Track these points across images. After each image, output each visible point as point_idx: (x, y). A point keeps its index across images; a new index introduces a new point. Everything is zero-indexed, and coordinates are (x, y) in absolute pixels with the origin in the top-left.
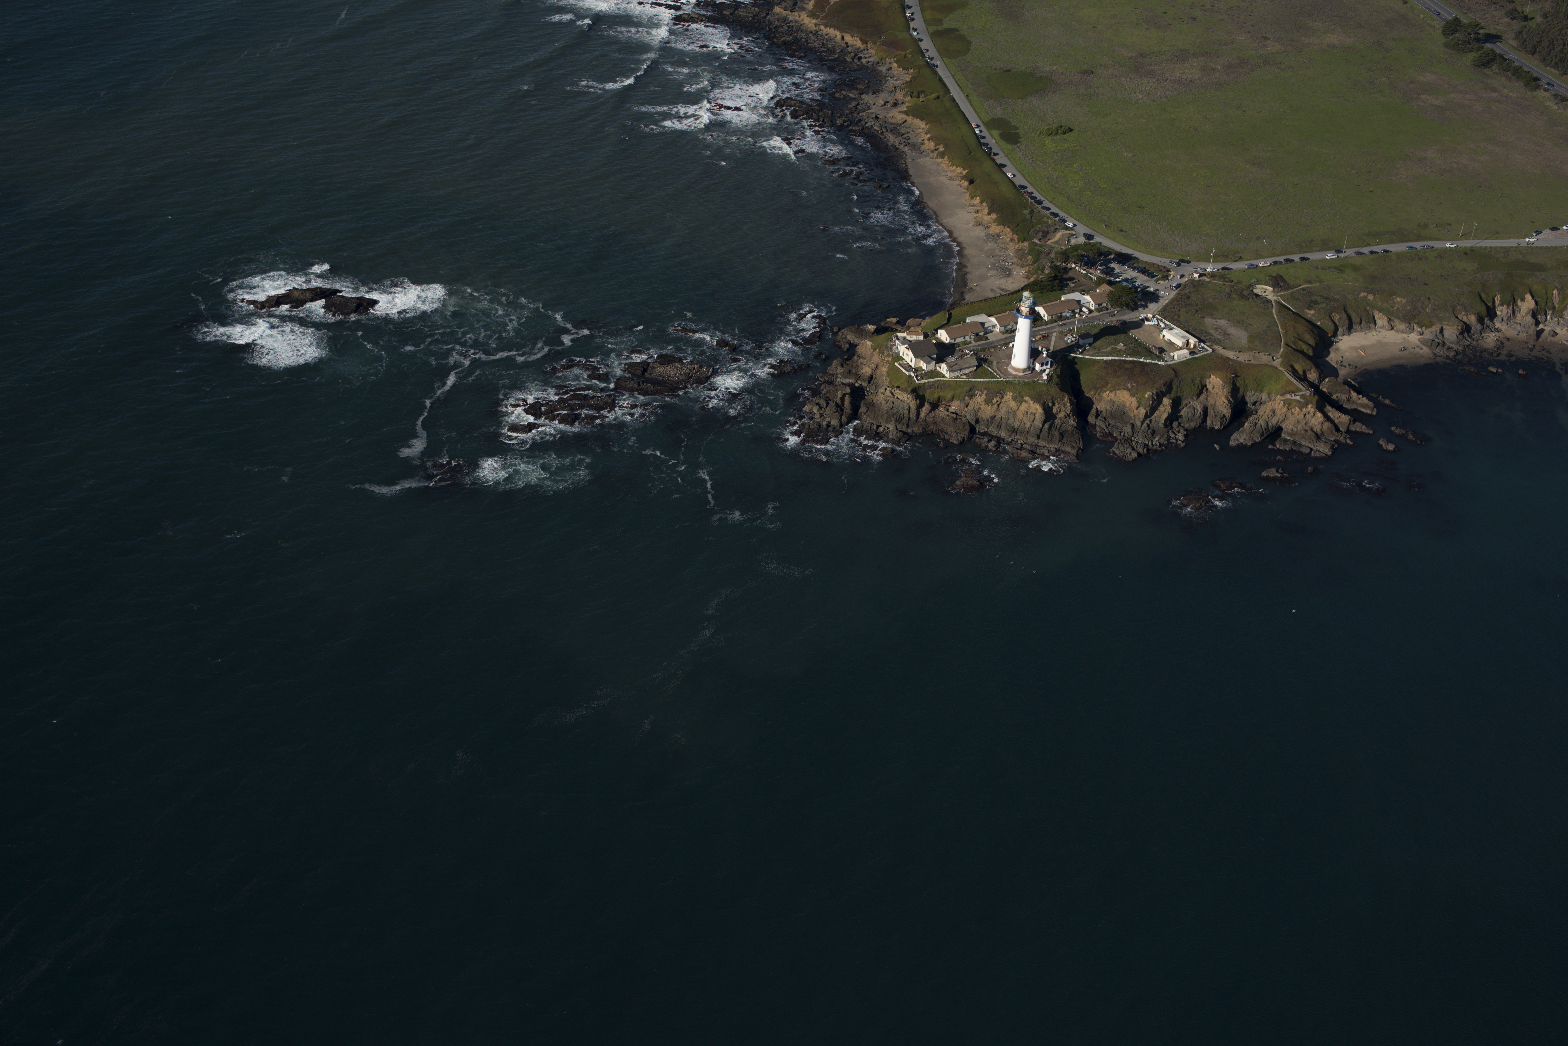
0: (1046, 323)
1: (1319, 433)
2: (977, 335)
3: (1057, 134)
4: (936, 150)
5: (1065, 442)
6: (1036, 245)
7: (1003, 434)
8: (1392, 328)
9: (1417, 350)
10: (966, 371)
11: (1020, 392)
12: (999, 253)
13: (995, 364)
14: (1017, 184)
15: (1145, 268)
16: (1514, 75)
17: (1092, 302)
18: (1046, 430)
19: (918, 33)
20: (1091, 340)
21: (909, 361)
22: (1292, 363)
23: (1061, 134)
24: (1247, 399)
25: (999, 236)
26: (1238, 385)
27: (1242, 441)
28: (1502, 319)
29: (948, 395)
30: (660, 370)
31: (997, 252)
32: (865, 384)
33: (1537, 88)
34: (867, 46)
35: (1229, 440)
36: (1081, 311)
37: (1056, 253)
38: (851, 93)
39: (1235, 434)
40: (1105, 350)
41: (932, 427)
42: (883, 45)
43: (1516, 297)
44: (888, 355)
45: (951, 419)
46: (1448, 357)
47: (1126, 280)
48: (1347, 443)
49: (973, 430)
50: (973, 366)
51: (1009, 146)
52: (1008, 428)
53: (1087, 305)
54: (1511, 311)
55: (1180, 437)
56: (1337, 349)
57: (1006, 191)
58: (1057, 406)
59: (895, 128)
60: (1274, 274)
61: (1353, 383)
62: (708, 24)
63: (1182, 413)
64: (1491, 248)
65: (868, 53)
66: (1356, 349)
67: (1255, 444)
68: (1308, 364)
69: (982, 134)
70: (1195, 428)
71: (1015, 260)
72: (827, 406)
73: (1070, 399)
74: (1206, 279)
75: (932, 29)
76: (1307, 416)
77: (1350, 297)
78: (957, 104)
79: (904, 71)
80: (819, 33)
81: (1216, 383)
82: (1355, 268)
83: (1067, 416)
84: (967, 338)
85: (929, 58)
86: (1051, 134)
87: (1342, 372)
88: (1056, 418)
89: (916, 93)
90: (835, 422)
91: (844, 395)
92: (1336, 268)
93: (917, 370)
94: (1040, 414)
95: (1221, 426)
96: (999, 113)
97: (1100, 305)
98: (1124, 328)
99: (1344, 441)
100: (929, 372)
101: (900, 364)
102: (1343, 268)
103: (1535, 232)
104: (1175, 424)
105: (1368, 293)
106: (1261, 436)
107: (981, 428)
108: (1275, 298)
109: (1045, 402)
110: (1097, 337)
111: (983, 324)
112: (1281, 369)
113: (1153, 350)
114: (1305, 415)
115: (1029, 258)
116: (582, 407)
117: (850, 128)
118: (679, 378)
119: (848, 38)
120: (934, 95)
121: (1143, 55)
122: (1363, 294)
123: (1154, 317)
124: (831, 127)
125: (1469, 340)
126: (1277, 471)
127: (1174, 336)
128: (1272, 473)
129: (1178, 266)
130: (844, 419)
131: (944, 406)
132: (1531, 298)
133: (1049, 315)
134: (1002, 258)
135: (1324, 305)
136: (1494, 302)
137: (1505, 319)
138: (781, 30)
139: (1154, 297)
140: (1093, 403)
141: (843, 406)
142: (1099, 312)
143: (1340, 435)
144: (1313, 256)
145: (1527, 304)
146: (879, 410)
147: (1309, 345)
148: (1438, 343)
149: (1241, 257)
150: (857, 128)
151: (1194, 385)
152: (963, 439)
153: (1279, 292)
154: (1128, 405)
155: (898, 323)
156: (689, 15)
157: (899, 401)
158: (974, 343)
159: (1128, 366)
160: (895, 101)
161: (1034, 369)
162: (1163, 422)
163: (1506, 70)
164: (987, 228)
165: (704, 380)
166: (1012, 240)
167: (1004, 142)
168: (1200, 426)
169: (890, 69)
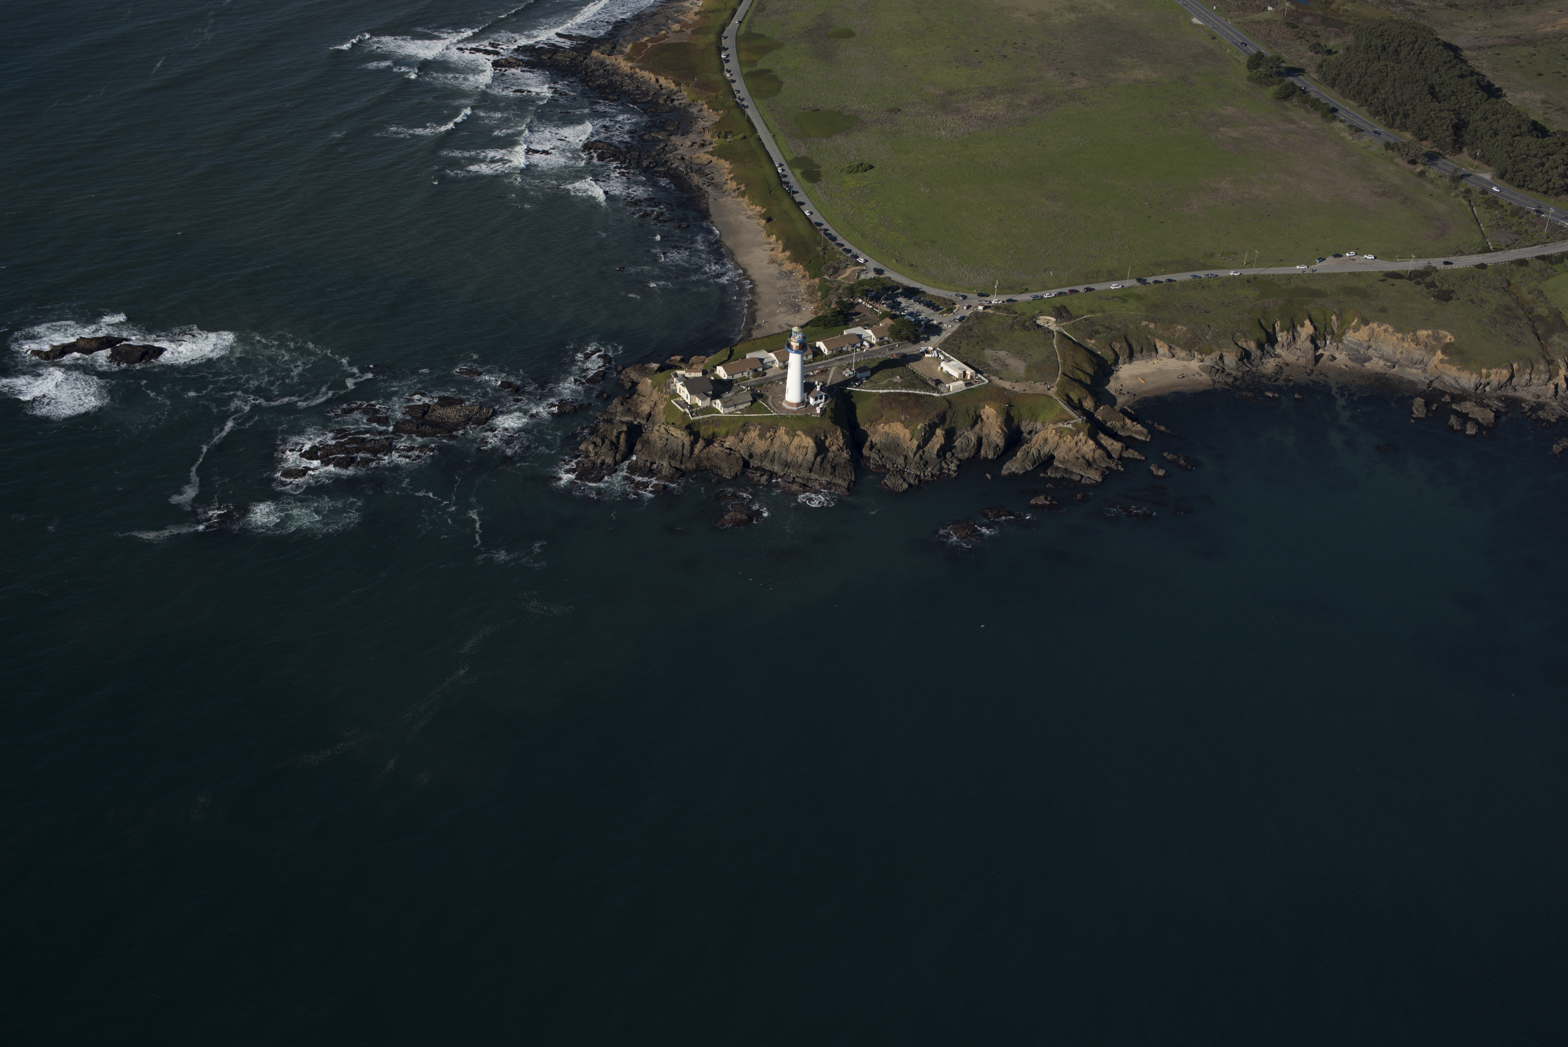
0: (826, 358)
1: (1091, 460)
2: (756, 370)
3: (857, 172)
4: (738, 189)
5: (837, 474)
6: (826, 281)
7: (776, 468)
8: (1173, 356)
9: (1197, 376)
10: (741, 407)
11: (792, 426)
12: (791, 290)
13: (770, 399)
14: (813, 221)
15: (931, 301)
16: (1312, 107)
17: (873, 336)
18: (819, 463)
19: (731, 75)
20: (868, 373)
21: (685, 398)
22: (1068, 392)
23: (861, 172)
24: (1023, 428)
25: (791, 273)
26: (1012, 415)
27: (1014, 470)
28: (1283, 345)
29: (722, 430)
30: (440, 411)
31: (789, 289)
32: (643, 422)
33: (1334, 120)
34: (680, 88)
35: (1001, 468)
36: (862, 345)
37: (843, 289)
38: (659, 134)
39: (1007, 463)
40: (882, 383)
41: (705, 462)
42: (695, 87)
43: (1295, 323)
44: (666, 393)
45: (725, 454)
46: (1226, 383)
47: (911, 314)
48: (1118, 470)
49: (746, 464)
50: (748, 402)
51: (810, 185)
52: (781, 462)
53: (869, 339)
54: (1290, 337)
55: (953, 467)
56: (1118, 378)
57: (802, 228)
58: (829, 439)
59: (700, 169)
60: (1058, 305)
61: (1130, 411)
62: (525, 69)
63: (956, 444)
64: (1274, 275)
65: (681, 95)
66: (1136, 377)
67: (1027, 473)
68: (1085, 392)
69: (784, 173)
70: (968, 458)
71: (805, 296)
72: (602, 445)
73: (842, 432)
74: (990, 311)
75: (746, 70)
76: (1079, 444)
77: (1132, 326)
78: (763, 144)
79: (714, 112)
80: (635, 76)
81: (989, 412)
82: (1139, 298)
83: (840, 449)
84: (746, 374)
85: (739, 99)
86: (852, 171)
87: (1121, 400)
88: (829, 451)
89: (723, 134)
90: (609, 460)
91: (620, 433)
92: (1119, 298)
93: (691, 407)
94: (812, 448)
95: (994, 455)
96: (803, 152)
97: (881, 338)
98: (904, 360)
99: (1115, 468)
100: (704, 408)
101: (676, 402)
102: (1126, 298)
103: (1319, 259)
104: (948, 455)
105: (1149, 321)
106: (1033, 464)
107: (755, 463)
108: (1057, 329)
109: (817, 436)
110: (874, 371)
111: (761, 360)
112: (1056, 398)
113: (930, 382)
114: (1077, 443)
115: (819, 294)
116: (358, 450)
117: (656, 169)
118: (458, 420)
119: (662, 81)
120: (740, 136)
121: (950, 93)
122: (1144, 323)
123: (934, 349)
124: (637, 168)
125: (1249, 366)
126: (1046, 499)
127: (952, 368)
128: (1041, 500)
129: (964, 299)
130: (618, 457)
131: (719, 442)
132: (1309, 323)
133: (829, 350)
134: (792, 295)
135: (1105, 334)
136: (1274, 328)
137: (1285, 344)
138: (597, 73)
139: (936, 330)
140: (868, 436)
141: (619, 444)
142: (880, 345)
143: (1111, 462)
144: (1098, 287)
145: (1307, 330)
146: (654, 447)
147: (1087, 374)
148: (1219, 369)
149: (1027, 289)
150: (662, 169)
151: (968, 415)
152: (736, 474)
153: (1062, 322)
154: (902, 437)
155: (682, 360)
156: (506, 60)
157: (673, 438)
158: (752, 379)
159: (902, 398)
160: (702, 142)
161: (808, 403)
162: (935, 453)
163: (1305, 102)
164: (781, 265)
165: (485, 421)
166: (804, 277)
167: (805, 181)
168: (974, 456)
169: (701, 110)
